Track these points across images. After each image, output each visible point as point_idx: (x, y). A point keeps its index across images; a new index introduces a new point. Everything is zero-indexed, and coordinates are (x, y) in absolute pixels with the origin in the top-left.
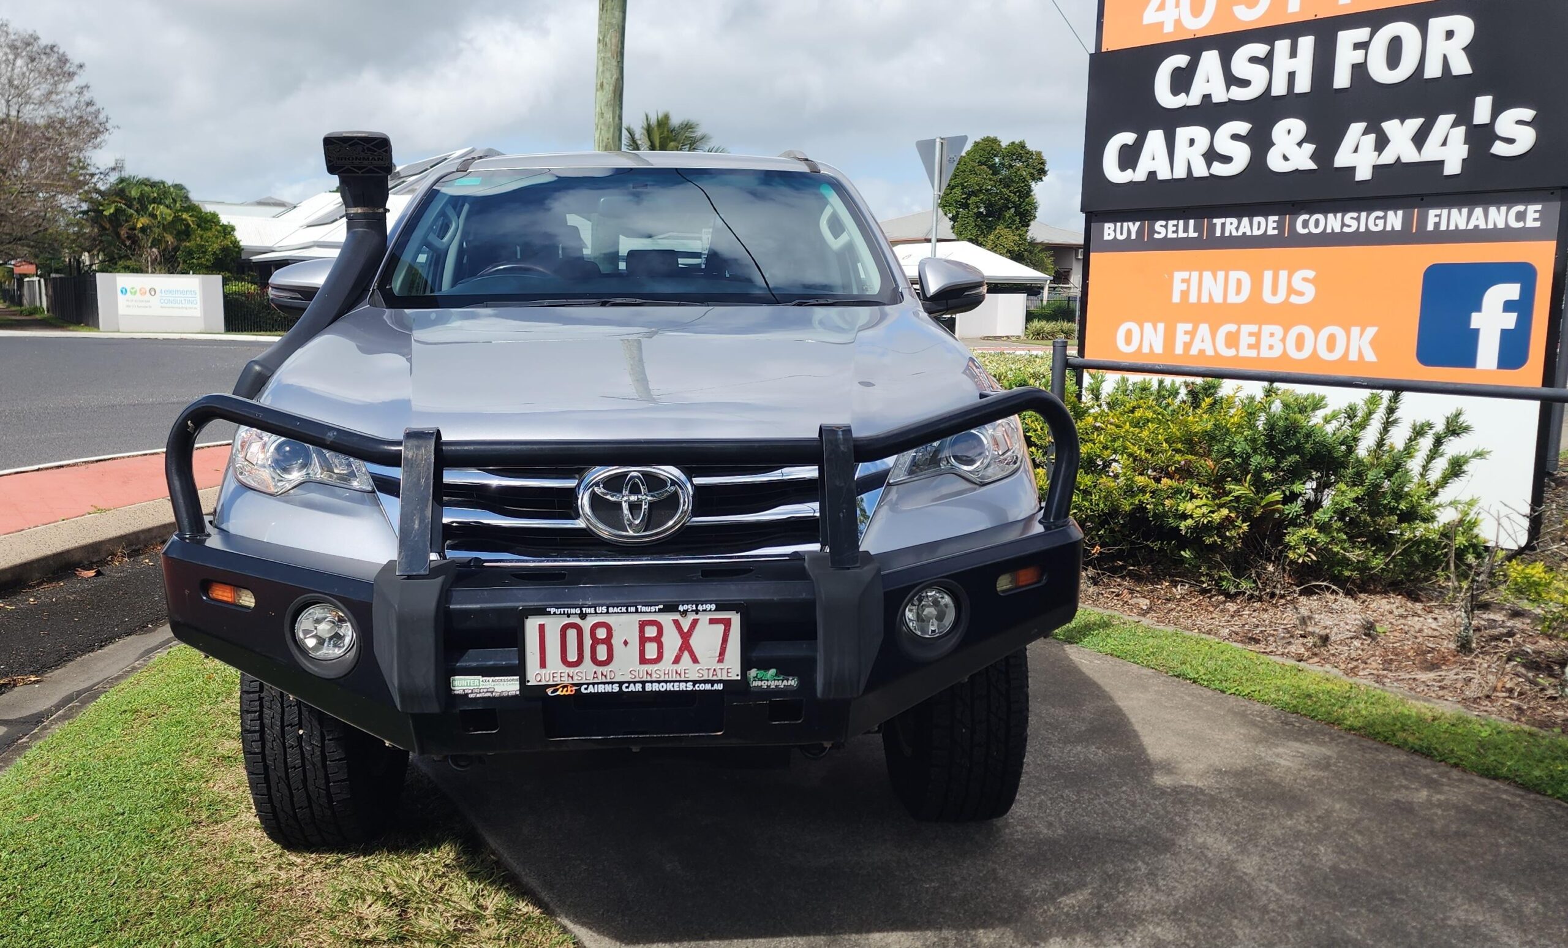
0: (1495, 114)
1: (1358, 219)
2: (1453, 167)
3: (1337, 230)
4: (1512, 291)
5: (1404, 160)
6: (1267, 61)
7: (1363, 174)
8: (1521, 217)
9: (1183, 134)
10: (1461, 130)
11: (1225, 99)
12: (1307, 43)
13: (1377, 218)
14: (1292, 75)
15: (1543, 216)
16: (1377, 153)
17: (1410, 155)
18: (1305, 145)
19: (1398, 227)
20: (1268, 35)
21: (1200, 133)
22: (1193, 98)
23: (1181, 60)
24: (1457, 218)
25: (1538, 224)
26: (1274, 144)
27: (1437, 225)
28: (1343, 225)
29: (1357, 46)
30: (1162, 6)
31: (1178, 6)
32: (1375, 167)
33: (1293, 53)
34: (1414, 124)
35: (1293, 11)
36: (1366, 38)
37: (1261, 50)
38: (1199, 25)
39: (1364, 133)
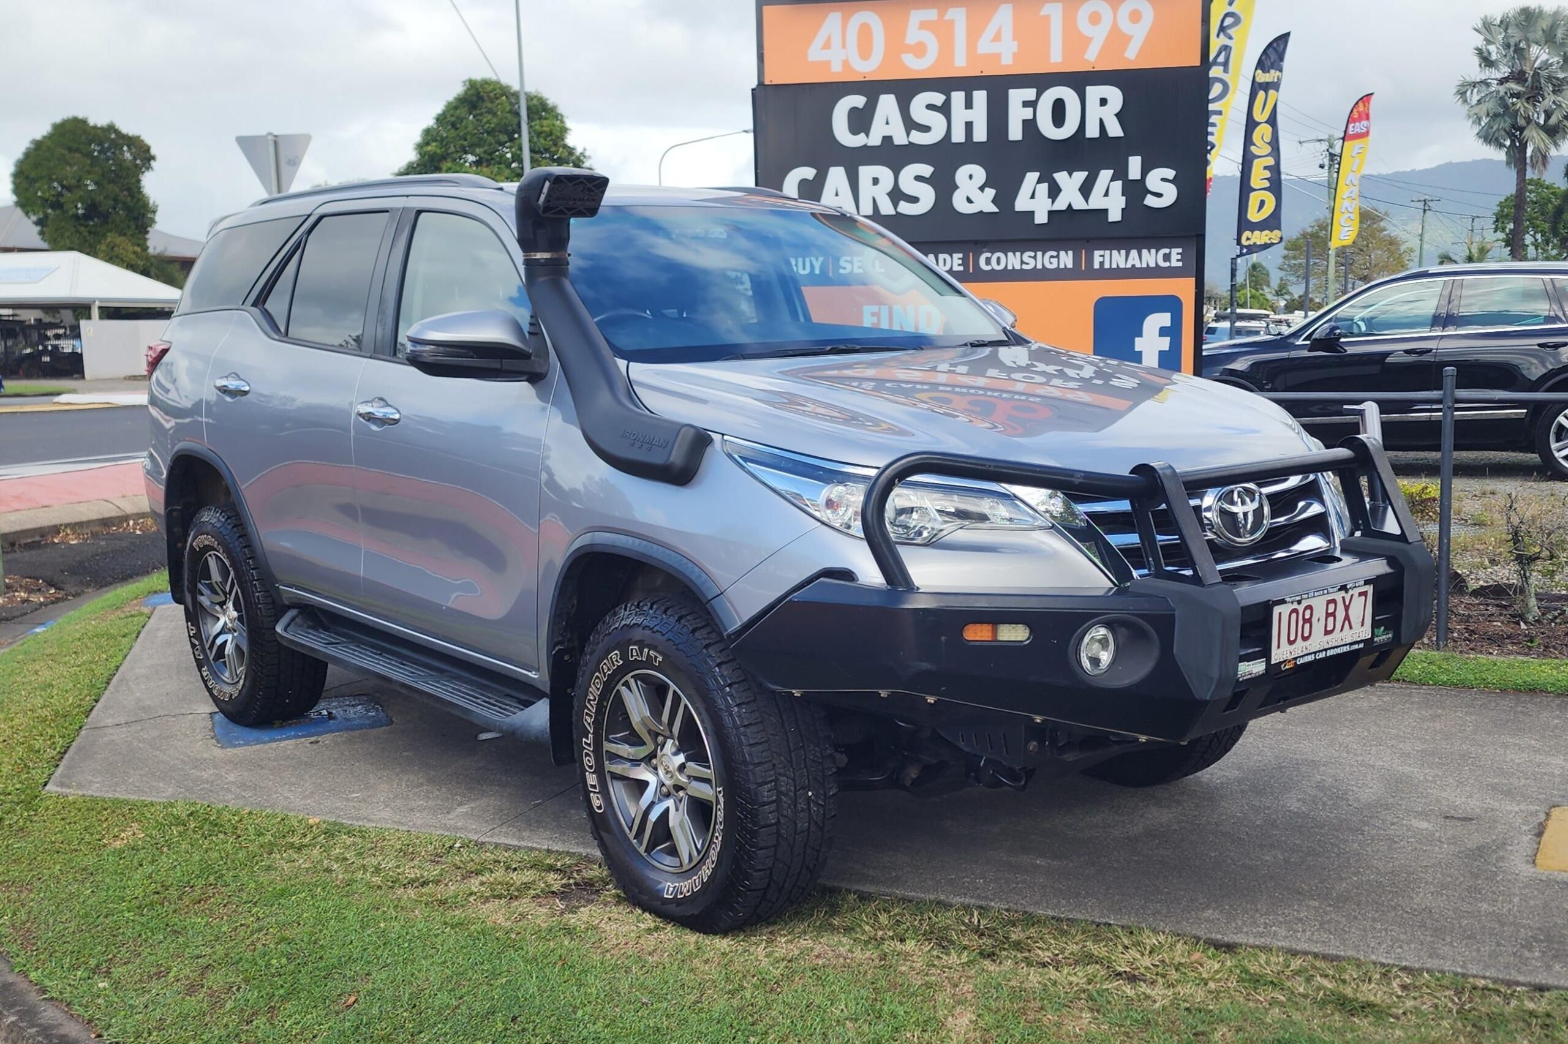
0: (1145, 172)
1: (1035, 257)
2: (1115, 216)
3: (1018, 267)
4: (1164, 319)
5: (1075, 207)
6: (945, 109)
7: (1041, 218)
8: (1167, 257)
9: (866, 173)
10: (1118, 185)
11: (906, 142)
12: (980, 97)
13: (1052, 257)
14: (969, 126)
15: (1184, 258)
16: (1050, 200)
17: (1079, 204)
18: (987, 190)
19: (1070, 265)
20: (945, 85)
21: (885, 174)
22: (875, 139)
23: (859, 101)
24: (1117, 259)
25: (1180, 264)
26: (957, 187)
27: (1102, 263)
28: (1022, 262)
29: (1026, 104)
30: (827, 45)
31: (844, 47)
32: (1050, 213)
33: (969, 105)
34: (1080, 176)
35: (961, 65)
36: (1033, 98)
37: (938, 98)
38: (868, 68)
39: (1039, 182)
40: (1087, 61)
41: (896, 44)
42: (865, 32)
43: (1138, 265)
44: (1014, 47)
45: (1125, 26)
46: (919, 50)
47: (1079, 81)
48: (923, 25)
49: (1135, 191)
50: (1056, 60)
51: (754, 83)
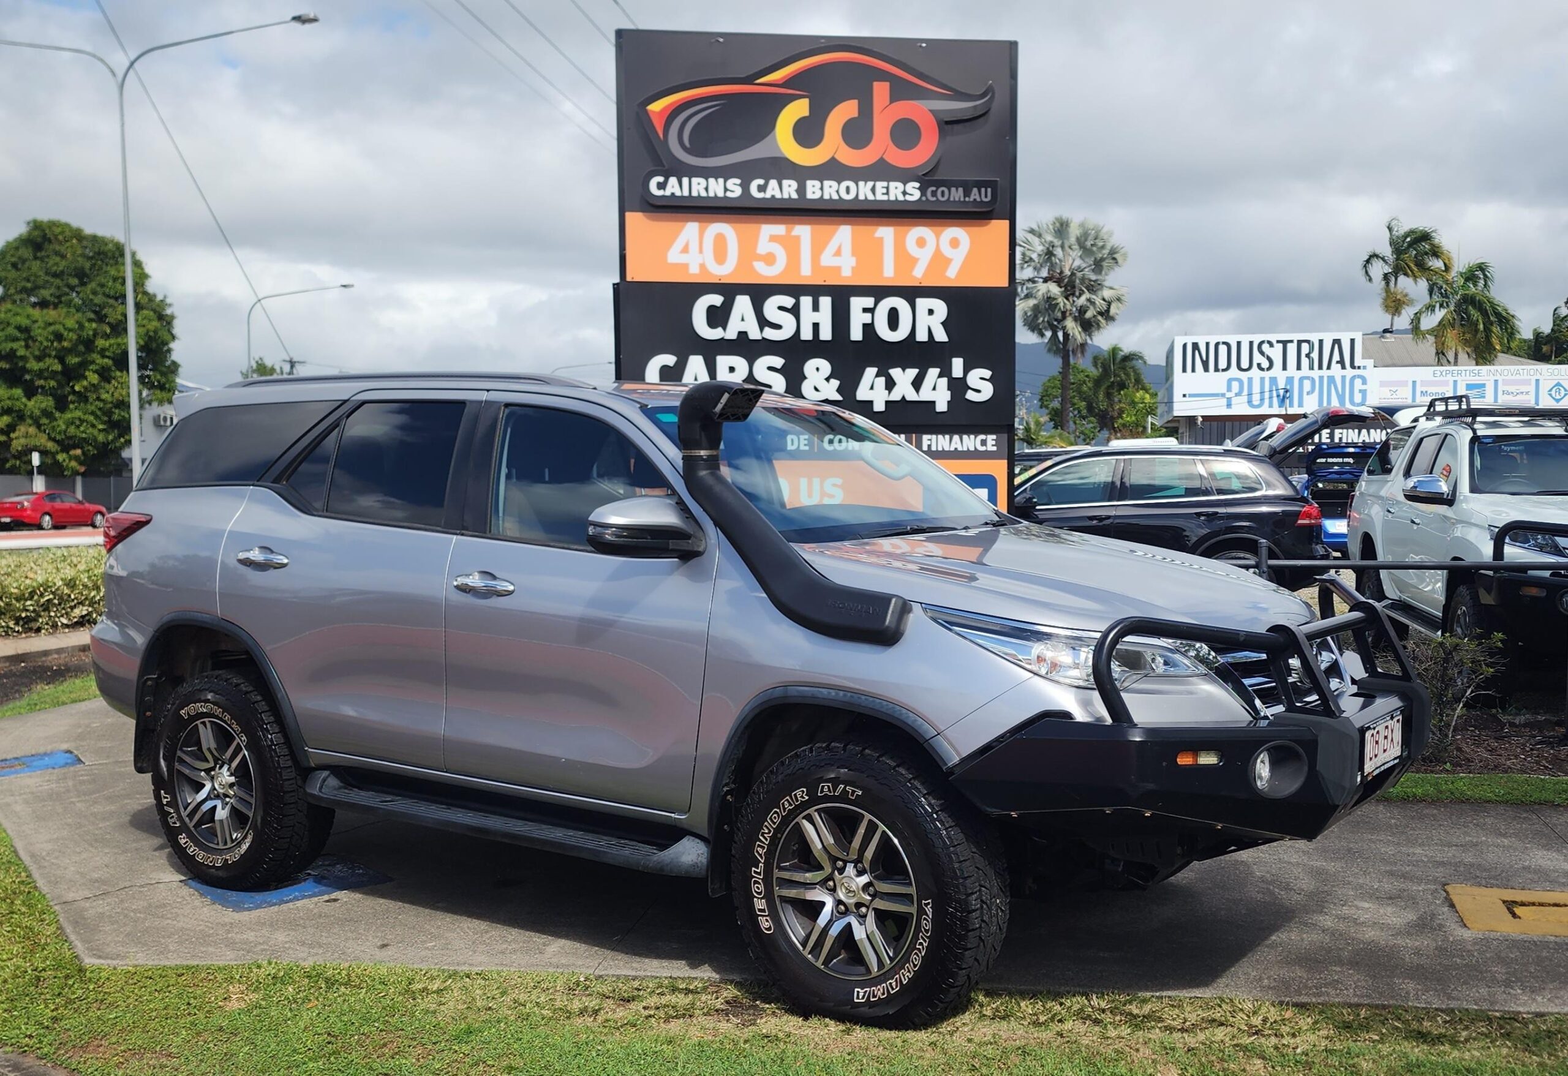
0: (966, 372)
2: (942, 407)
5: (908, 398)
6: (795, 311)
7: (879, 406)
8: (984, 443)
9: (723, 362)
10: (944, 380)
11: (760, 338)
12: (826, 302)
14: (816, 326)
15: (997, 443)
16: (887, 392)
17: (912, 395)
18: (832, 381)
20: (796, 291)
21: (740, 363)
22: (731, 333)
23: (717, 300)
24: (942, 442)
25: (995, 448)
26: (805, 378)
27: (931, 447)
29: (865, 310)
30: (685, 250)
31: (701, 251)
32: (887, 402)
33: (816, 308)
34: (912, 373)
35: (806, 274)
36: (872, 306)
37: (789, 302)
38: (723, 272)
39: (877, 375)
40: (915, 278)
41: (748, 253)
42: (720, 240)
43: (960, 449)
44: (853, 261)
45: (947, 250)
46: (770, 259)
47: (911, 294)
48: (773, 238)
49: (958, 387)
50: (889, 275)
51: (617, 279)
